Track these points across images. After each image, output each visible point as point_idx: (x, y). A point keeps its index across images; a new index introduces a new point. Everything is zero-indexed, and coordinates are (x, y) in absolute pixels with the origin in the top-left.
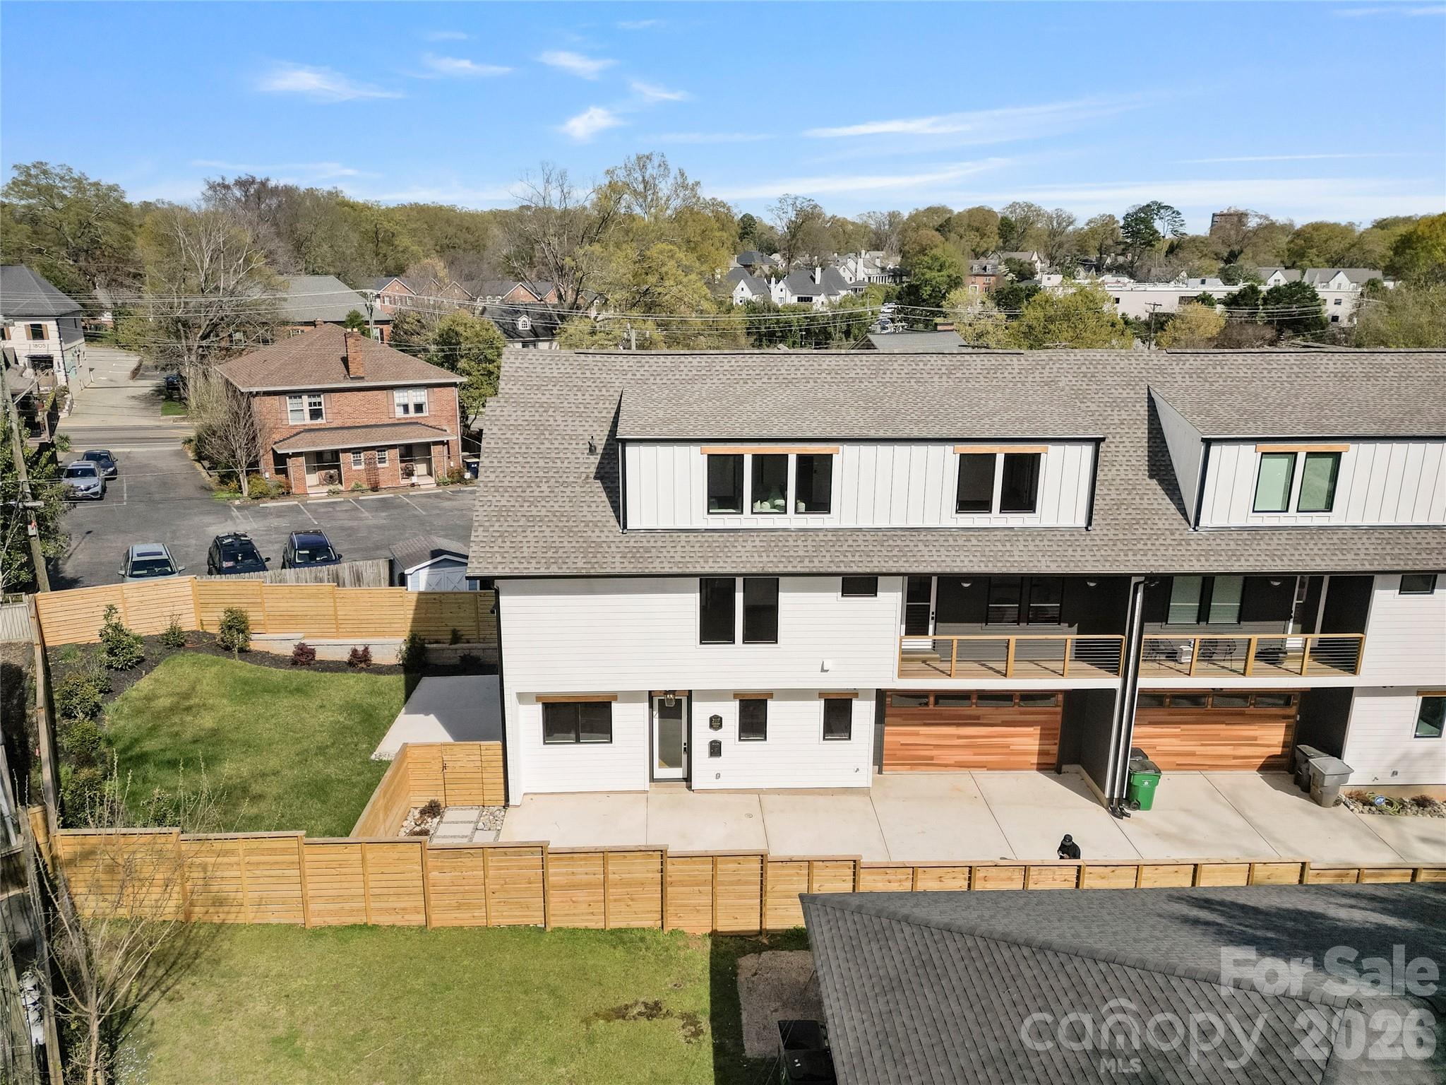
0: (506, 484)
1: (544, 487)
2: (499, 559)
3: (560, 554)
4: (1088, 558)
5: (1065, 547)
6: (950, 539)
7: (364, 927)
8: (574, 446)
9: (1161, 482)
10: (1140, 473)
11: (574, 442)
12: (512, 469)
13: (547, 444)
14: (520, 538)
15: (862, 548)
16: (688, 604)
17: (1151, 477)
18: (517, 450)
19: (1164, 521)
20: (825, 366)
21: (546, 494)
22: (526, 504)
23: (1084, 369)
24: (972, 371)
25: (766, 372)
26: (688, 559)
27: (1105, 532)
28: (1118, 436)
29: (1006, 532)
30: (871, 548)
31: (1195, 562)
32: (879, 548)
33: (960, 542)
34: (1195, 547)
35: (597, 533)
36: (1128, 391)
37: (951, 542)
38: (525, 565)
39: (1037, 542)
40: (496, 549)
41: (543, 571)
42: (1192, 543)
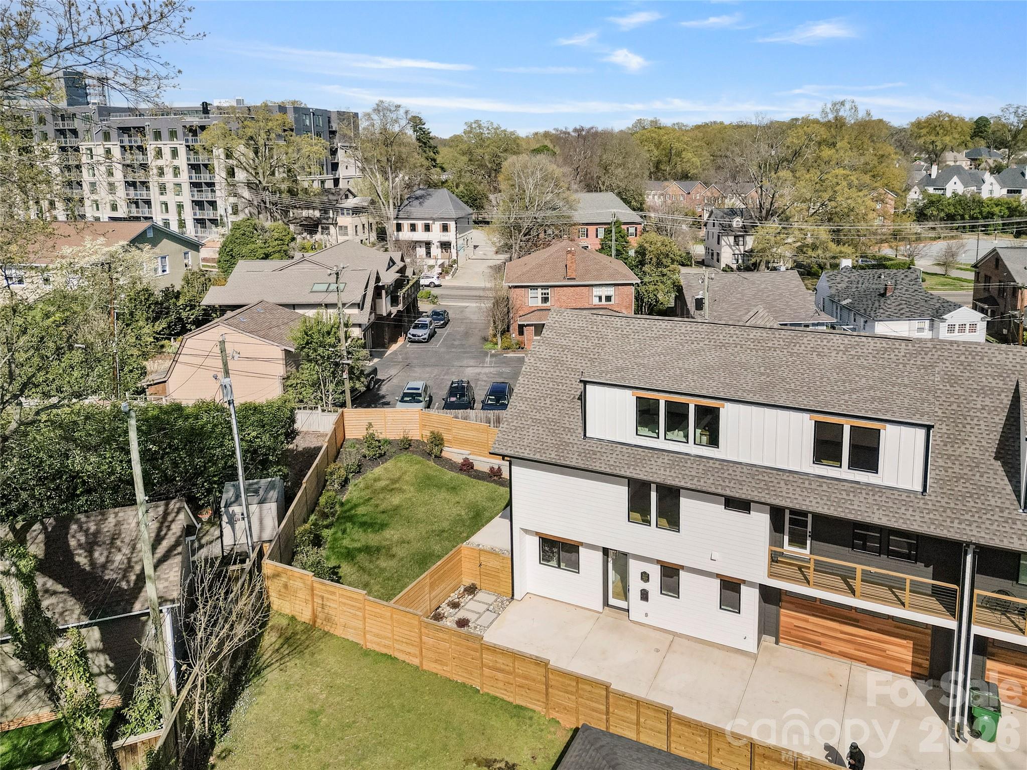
0: (528, 396)
1: (548, 401)
2: (510, 445)
3: (544, 447)
4: (917, 518)
5: (899, 505)
6: (807, 482)
7: (389, 657)
8: (572, 376)
9: (1004, 464)
10: (987, 454)
11: (573, 373)
12: (534, 387)
13: (558, 373)
14: (525, 433)
15: (738, 477)
16: (620, 494)
17: (996, 458)
18: (540, 375)
19: (996, 499)
20: (751, 336)
21: (547, 405)
22: (535, 411)
23: (963, 358)
24: (865, 350)
25: (709, 336)
26: (618, 464)
27: (939, 499)
28: (976, 419)
29: (853, 485)
30: (744, 478)
31: (1016, 540)
32: (750, 480)
33: (813, 486)
34: (1020, 527)
35: (569, 436)
36: (998, 381)
37: (806, 485)
38: (523, 451)
39: (876, 497)
40: (510, 437)
41: (531, 456)
42: (1018, 522)
